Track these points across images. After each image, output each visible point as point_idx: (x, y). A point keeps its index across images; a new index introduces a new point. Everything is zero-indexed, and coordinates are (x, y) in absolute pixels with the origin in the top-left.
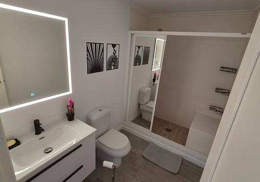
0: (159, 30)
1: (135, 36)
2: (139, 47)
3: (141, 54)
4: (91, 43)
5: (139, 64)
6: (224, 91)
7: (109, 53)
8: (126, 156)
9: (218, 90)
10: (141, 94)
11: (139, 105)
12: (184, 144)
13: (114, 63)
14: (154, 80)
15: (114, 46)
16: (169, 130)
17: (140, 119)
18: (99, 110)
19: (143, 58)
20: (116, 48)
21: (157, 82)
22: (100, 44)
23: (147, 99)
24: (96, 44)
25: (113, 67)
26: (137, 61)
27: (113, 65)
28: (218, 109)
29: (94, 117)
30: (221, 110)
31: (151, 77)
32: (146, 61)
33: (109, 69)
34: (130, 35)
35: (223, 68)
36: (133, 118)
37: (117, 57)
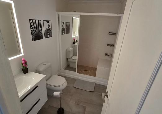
0: (74, 12)
1: (60, 15)
2: (63, 23)
3: (65, 27)
4: (32, 20)
5: (65, 34)
6: (111, 45)
7: (45, 27)
8: (64, 89)
9: (108, 45)
10: (67, 52)
11: (67, 59)
12: (95, 76)
13: (49, 33)
14: (74, 43)
15: (48, 22)
16: (86, 71)
17: (69, 67)
18: (44, 64)
20: (50, 23)
21: (77, 44)
22: (38, 20)
23: (71, 55)
24: (36, 20)
25: (49, 36)
27: (49, 35)
28: (109, 55)
30: (111, 55)
31: (72, 41)
32: (68, 32)
33: (46, 37)
34: (57, 15)
35: (110, 33)
36: (65, 67)
37: (51, 29)
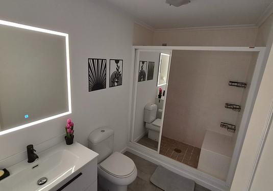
0: (163, 45)
1: (138, 51)
2: (143, 62)
3: (146, 69)
4: (93, 59)
5: (144, 80)
6: (235, 106)
7: (111, 69)
8: (132, 183)
9: (228, 106)
10: (146, 111)
11: (145, 123)
12: (196, 166)
13: (117, 79)
14: (160, 96)
15: (117, 61)
16: (178, 151)
17: (146, 139)
18: (102, 131)
19: (147, 74)
20: (120, 64)
21: (164, 98)
22: (102, 60)
23: (152, 117)
24: (98, 60)
25: (116, 84)
26: (141, 77)
27: (117, 82)
28: (230, 126)
29: (96, 139)
30: (233, 127)
31: (157, 93)
32: (151, 77)
33: (112, 85)
34: (134, 50)
35: (232, 82)
36: (138, 138)
37: (121, 73)
